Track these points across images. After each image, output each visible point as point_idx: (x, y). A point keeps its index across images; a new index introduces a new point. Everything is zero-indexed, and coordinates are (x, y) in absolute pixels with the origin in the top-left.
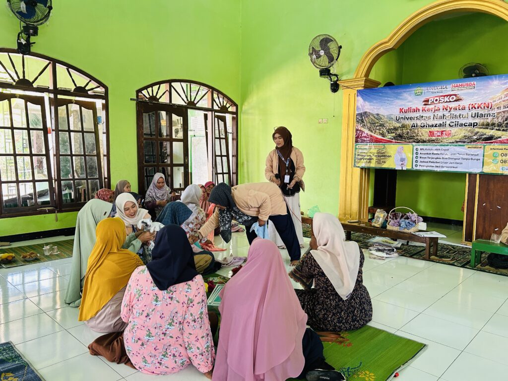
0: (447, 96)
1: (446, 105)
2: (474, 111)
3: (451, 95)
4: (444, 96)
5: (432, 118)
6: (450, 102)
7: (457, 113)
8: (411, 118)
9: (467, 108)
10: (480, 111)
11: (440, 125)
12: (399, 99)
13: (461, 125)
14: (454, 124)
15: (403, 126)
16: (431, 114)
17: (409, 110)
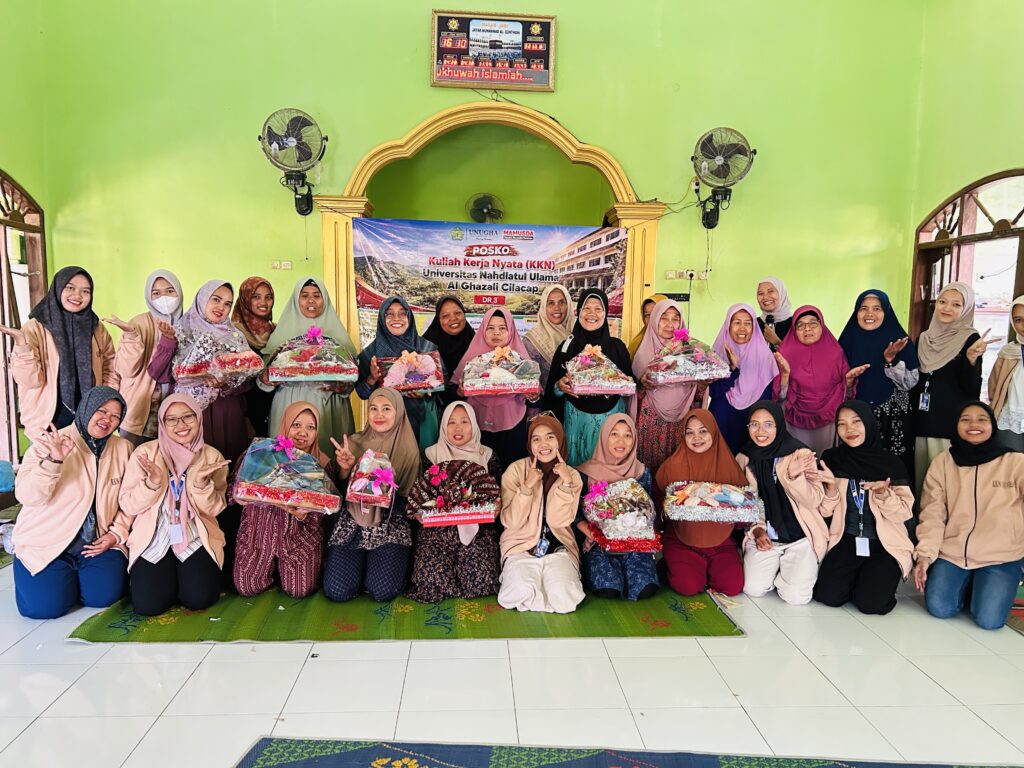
0: (499, 246)
1: (496, 258)
2: (533, 271)
3: (503, 246)
4: (494, 246)
5: (478, 276)
6: (502, 255)
7: (512, 271)
8: (447, 274)
9: (524, 267)
10: (542, 272)
11: (490, 288)
12: (427, 242)
13: (518, 289)
14: (508, 287)
15: (435, 286)
16: (476, 270)
17: (444, 261)
